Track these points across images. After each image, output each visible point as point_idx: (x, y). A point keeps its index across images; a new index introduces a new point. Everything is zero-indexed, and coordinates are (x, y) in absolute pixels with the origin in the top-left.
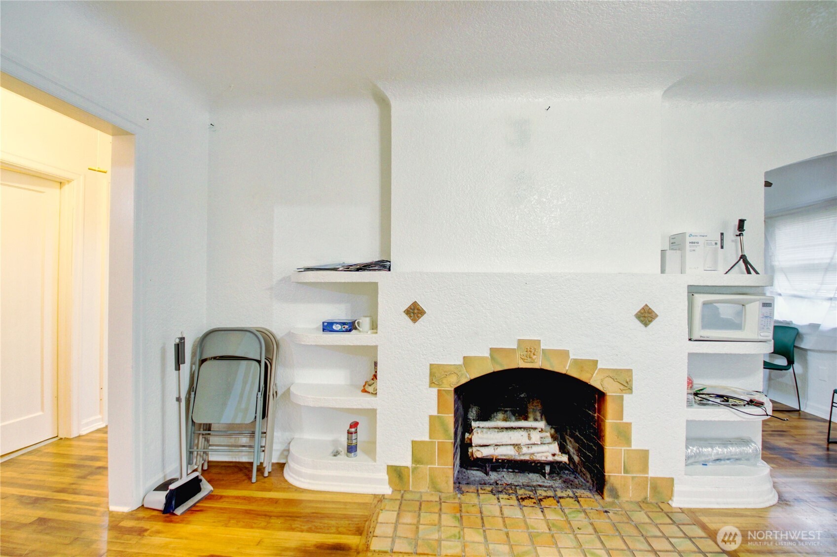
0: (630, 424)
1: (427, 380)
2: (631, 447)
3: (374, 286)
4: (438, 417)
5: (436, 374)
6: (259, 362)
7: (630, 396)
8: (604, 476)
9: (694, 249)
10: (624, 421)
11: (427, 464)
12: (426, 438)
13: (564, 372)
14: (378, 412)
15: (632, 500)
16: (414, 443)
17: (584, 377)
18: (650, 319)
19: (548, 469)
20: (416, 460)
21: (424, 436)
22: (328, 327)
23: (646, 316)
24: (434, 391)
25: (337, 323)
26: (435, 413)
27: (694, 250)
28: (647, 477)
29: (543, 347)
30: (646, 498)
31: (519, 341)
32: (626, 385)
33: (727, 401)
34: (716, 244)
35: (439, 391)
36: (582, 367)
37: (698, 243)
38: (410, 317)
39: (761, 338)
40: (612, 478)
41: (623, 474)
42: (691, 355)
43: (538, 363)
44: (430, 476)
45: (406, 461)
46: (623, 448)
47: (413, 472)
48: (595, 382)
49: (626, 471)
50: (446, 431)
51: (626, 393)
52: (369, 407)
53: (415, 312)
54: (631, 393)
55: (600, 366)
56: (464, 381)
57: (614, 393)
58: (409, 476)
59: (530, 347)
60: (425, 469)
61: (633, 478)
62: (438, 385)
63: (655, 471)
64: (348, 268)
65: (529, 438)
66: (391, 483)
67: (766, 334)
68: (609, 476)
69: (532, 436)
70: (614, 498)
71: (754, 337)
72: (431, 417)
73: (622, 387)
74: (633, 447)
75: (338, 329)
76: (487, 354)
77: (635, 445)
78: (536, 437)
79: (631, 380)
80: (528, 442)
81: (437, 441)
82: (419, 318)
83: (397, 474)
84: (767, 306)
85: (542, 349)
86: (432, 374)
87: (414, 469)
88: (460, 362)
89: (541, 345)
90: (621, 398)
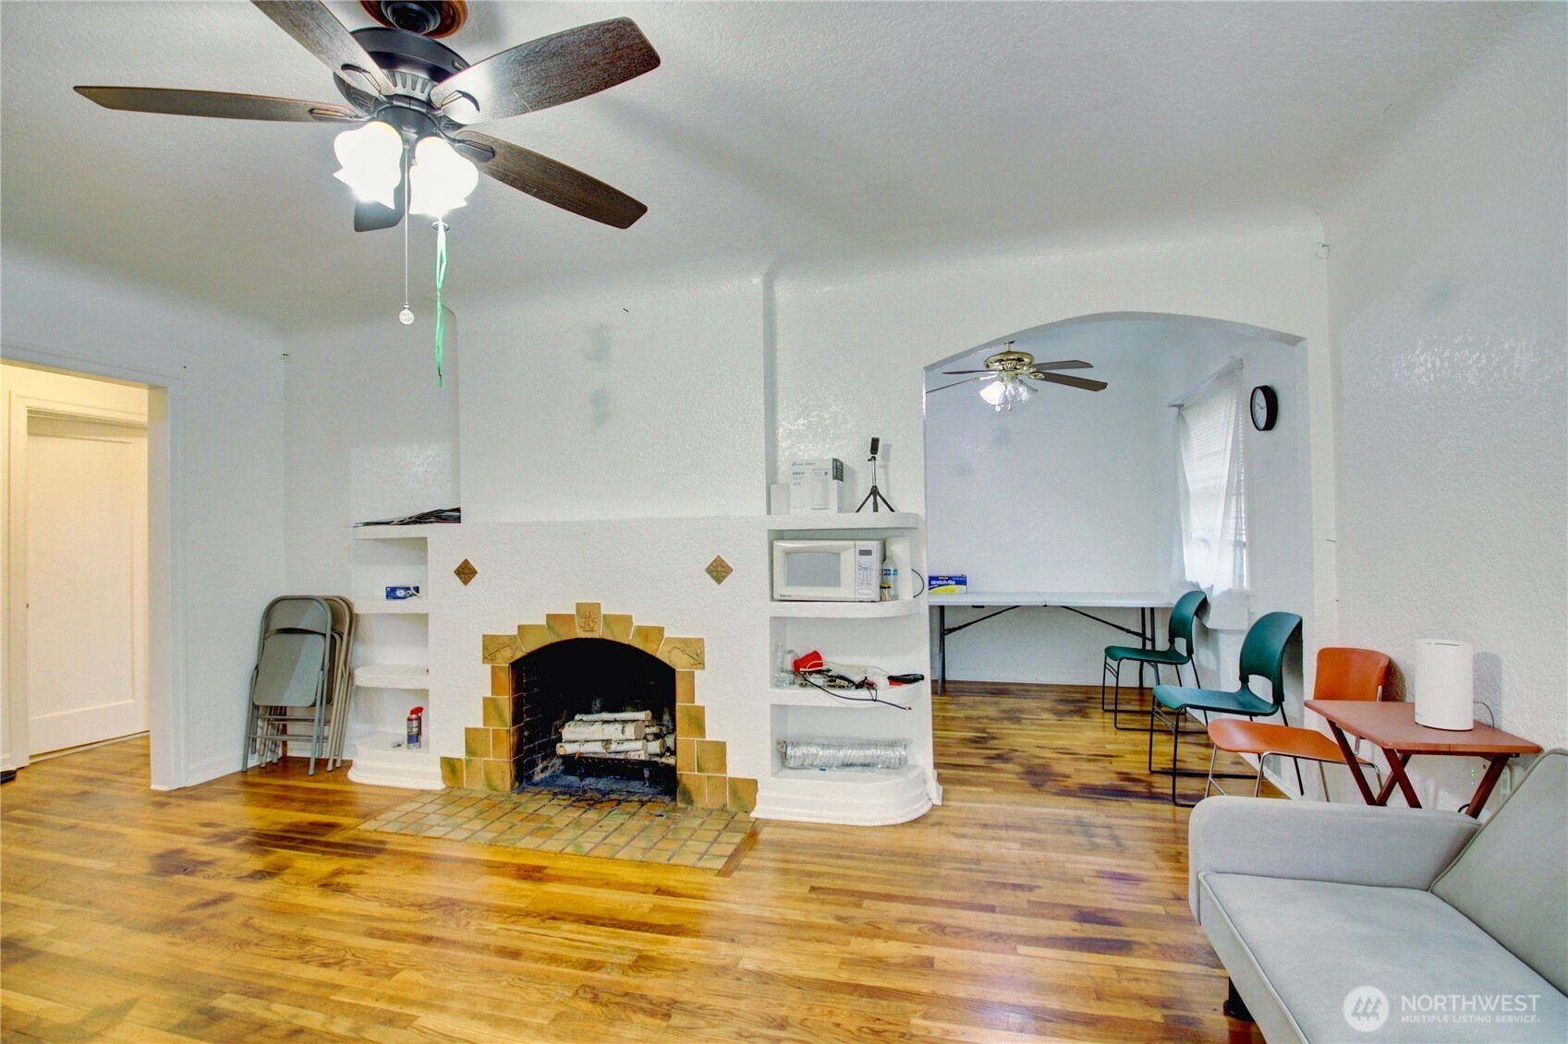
0: (703, 708)
1: (480, 654)
2: (704, 737)
3: (423, 541)
4: (492, 699)
5: (491, 647)
6: (324, 635)
7: (701, 671)
8: (676, 774)
9: (798, 481)
10: (696, 704)
11: (482, 756)
12: (480, 725)
13: (626, 642)
14: (430, 693)
15: (708, 807)
16: (468, 730)
17: (649, 648)
18: (724, 574)
19: (646, 773)
20: (470, 751)
21: (477, 722)
22: (391, 593)
23: (719, 571)
24: (488, 667)
25: (401, 588)
26: (489, 694)
27: (799, 484)
28: (725, 778)
29: (604, 611)
30: (725, 806)
31: (578, 605)
32: (696, 657)
33: (835, 681)
34: (826, 473)
35: (493, 667)
36: (647, 636)
37: (803, 473)
38: (461, 578)
39: (859, 597)
40: (684, 777)
41: (696, 773)
42: (774, 619)
43: (599, 632)
44: (485, 771)
45: (460, 753)
46: (696, 739)
47: (466, 765)
48: (662, 654)
49: (700, 769)
50: (501, 716)
51: (697, 669)
52: (423, 688)
53: (466, 572)
54: (704, 668)
55: (667, 635)
56: (519, 655)
57: (684, 668)
58: (462, 770)
59: (588, 612)
60: (479, 762)
61: (709, 778)
62: (492, 660)
63: (735, 770)
64: (402, 523)
65: (623, 732)
66: (444, 778)
67: (869, 592)
68: (681, 774)
69: (626, 729)
70: (688, 803)
71: (851, 596)
72: (485, 699)
73: (692, 661)
74: (707, 739)
75: (402, 595)
76: (543, 622)
77: (711, 735)
78: (630, 731)
79: (703, 652)
80: (622, 737)
81: (491, 728)
82: (470, 579)
83: (450, 766)
84: (865, 554)
85: (604, 615)
86: (485, 648)
87: (468, 762)
88: (515, 632)
89: (602, 610)
90: (692, 674)
